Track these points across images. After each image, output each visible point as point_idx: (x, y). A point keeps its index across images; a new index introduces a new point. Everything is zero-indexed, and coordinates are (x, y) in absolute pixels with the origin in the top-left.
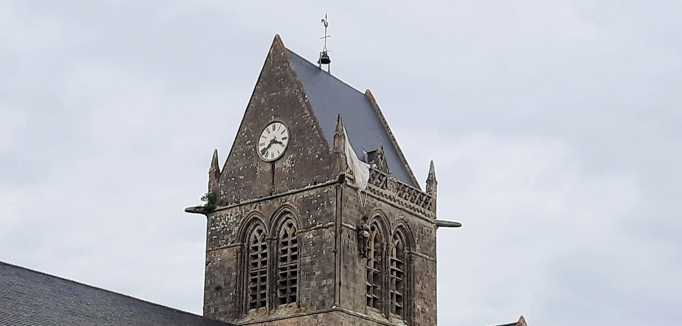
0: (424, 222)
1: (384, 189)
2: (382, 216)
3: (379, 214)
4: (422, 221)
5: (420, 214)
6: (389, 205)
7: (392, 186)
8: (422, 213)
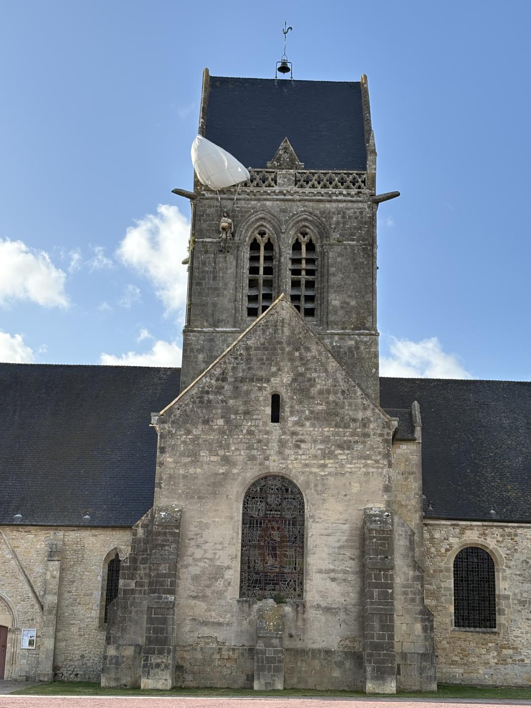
0: (350, 204)
1: (273, 187)
2: (268, 217)
3: (261, 215)
4: (341, 205)
5: (340, 197)
6: (278, 202)
7: (286, 180)
8: (344, 196)
